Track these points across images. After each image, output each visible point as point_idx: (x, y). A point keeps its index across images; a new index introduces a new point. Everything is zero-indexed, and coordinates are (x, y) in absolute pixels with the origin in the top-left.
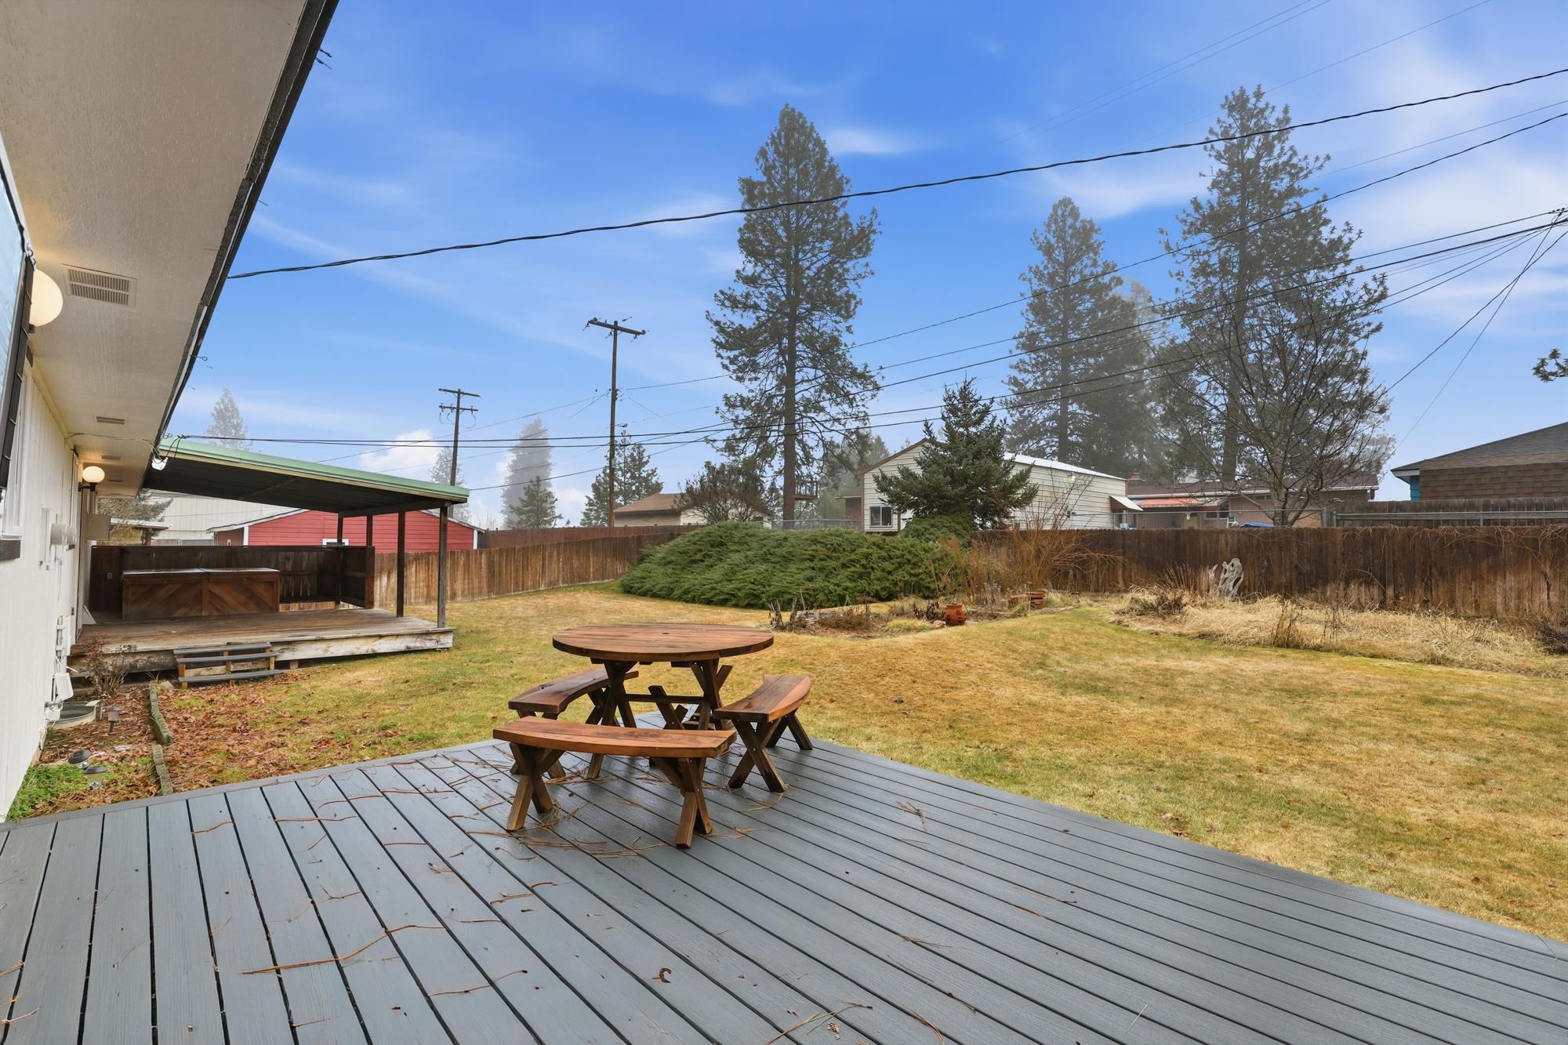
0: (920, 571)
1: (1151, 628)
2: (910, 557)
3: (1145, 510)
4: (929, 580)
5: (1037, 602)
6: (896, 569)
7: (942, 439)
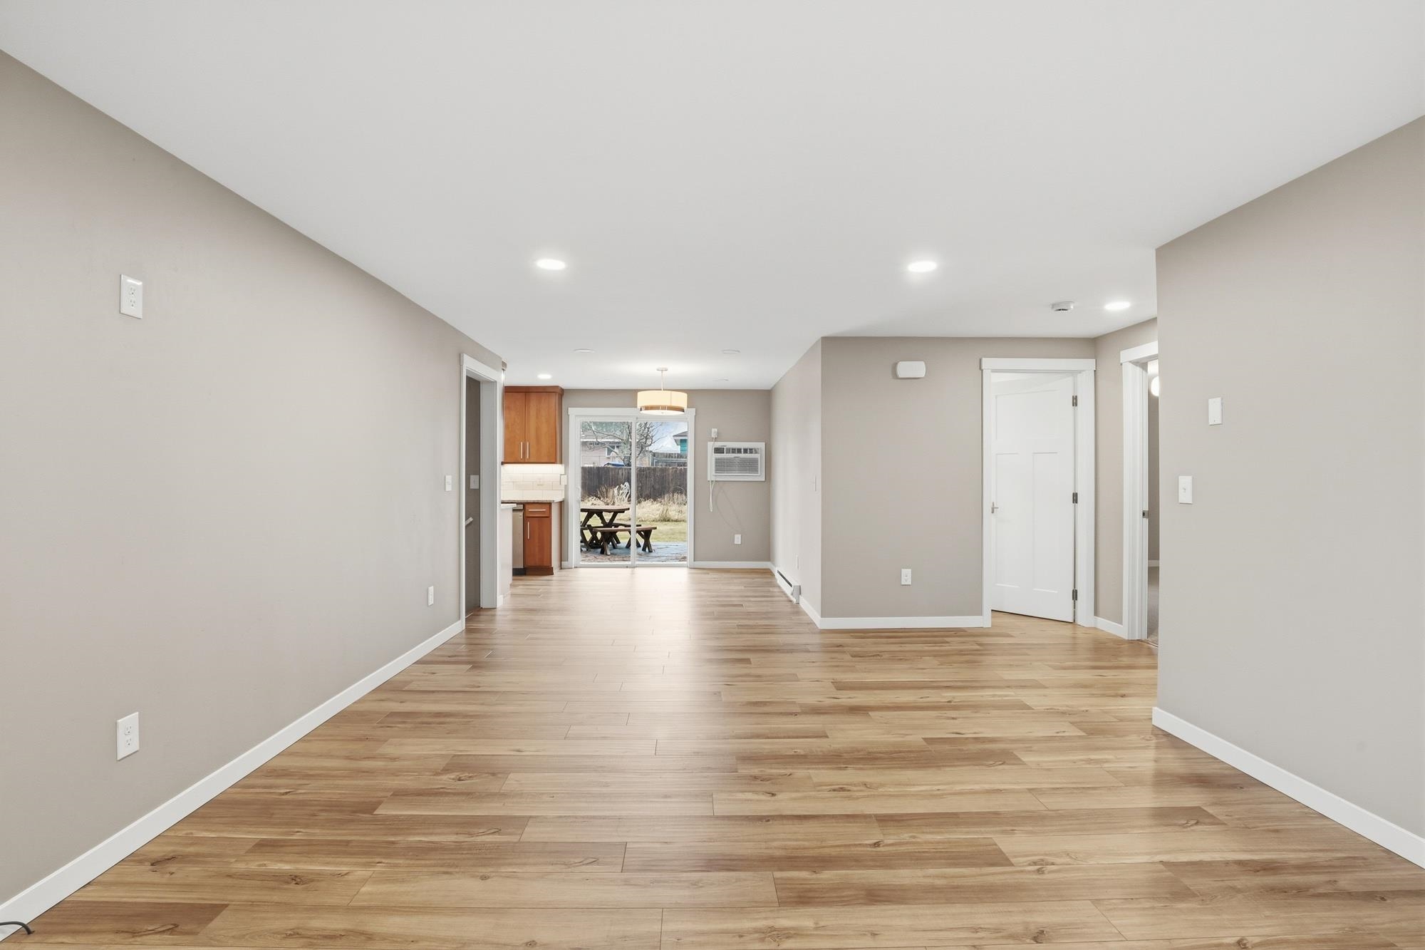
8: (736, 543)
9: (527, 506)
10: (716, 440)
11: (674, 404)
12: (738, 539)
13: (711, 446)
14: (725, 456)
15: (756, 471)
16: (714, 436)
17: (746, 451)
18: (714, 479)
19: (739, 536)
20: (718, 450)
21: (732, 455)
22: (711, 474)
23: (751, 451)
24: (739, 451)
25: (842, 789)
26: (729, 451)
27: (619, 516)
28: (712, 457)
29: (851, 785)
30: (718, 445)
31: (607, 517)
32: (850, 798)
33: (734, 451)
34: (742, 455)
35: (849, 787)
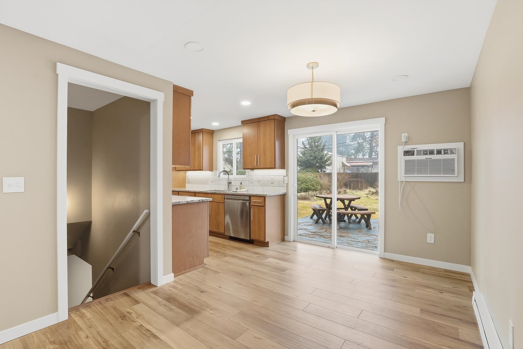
0: (309, 184)
1: (376, 198)
2: (305, 180)
3: (352, 166)
4: (311, 187)
5: (345, 192)
6: (301, 184)
7: (308, 146)
8: (428, 241)
9: (252, 198)
10: (406, 143)
11: (316, 96)
12: (430, 238)
13: (401, 149)
14: (415, 157)
15: (452, 171)
16: (404, 140)
17: (439, 152)
18: (403, 179)
19: (433, 235)
20: (407, 153)
21: (423, 157)
22: (401, 175)
23: (446, 151)
24: (431, 152)
26: (419, 153)
27: (352, 202)
28: (402, 159)
30: (408, 148)
31: (347, 202)
33: (425, 152)
34: (435, 157)
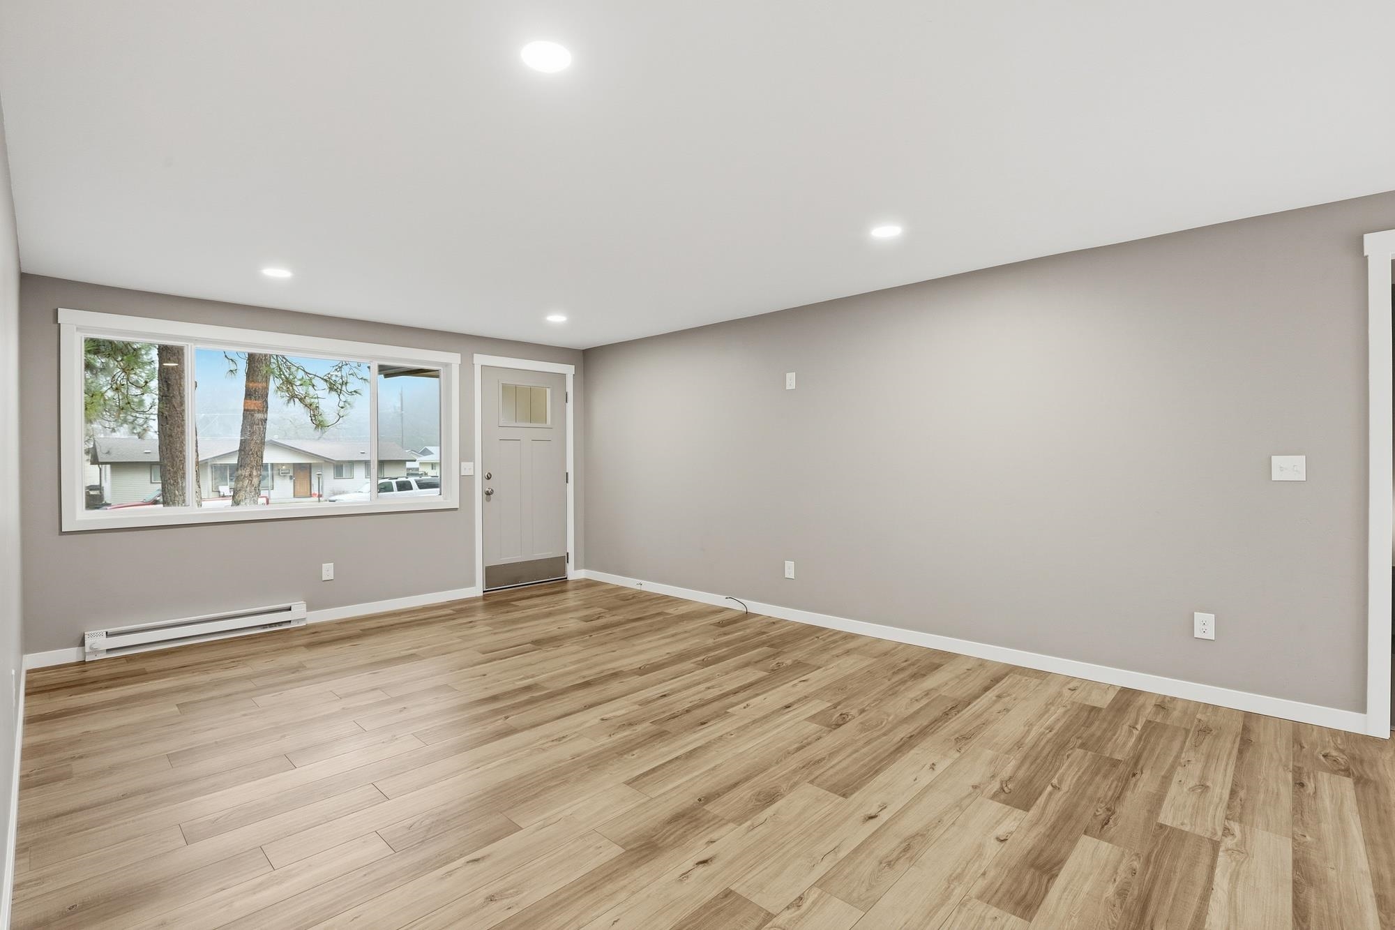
25: (559, 739)
29: (556, 745)
32: (548, 736)
35: (555, 743)
